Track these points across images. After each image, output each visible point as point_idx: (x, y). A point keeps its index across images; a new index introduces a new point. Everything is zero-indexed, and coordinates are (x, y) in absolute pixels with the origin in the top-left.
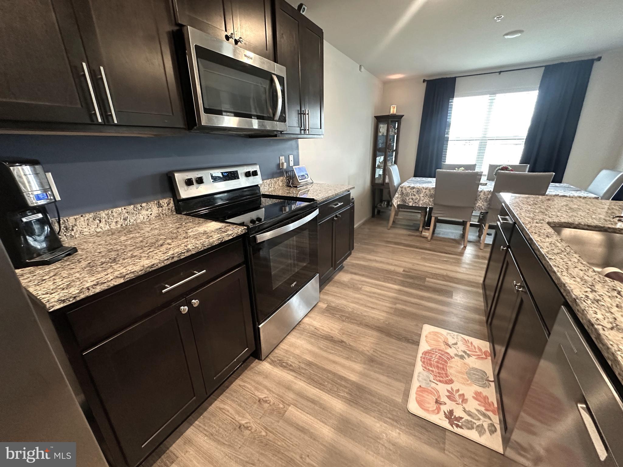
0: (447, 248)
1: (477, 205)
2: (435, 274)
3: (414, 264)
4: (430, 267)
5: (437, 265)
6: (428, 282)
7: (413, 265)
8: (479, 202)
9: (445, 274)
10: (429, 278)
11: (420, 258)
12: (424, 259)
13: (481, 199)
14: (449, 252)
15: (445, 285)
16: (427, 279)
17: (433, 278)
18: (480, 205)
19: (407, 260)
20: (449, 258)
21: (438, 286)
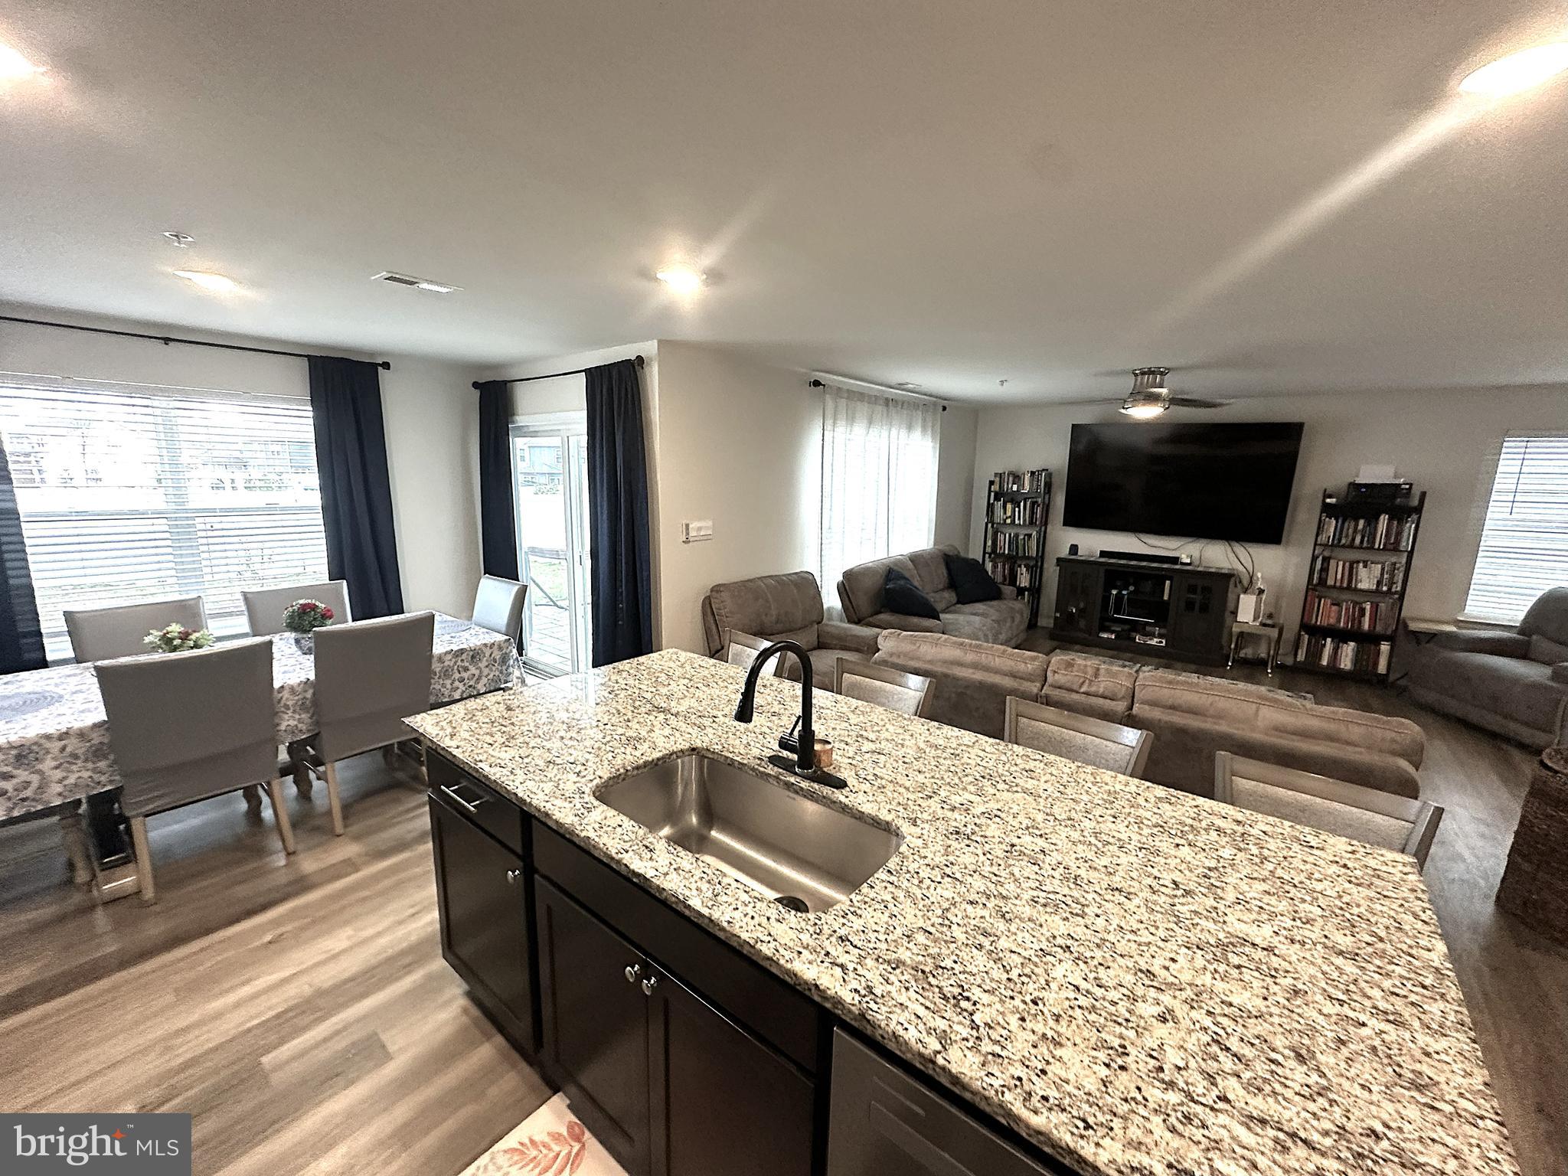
0: (241, 891)
1: (283, 727)
2: (278, 1016)
3: (166, 1043)
4: (237, 1005)
5: (258, 977)
6: (279, 1067)
7: (168, 1049)
8: (286, 717)
9: (307, 990)
10: (267, 1050)
11: (170, 998)
12: (195, 989)
13: (287, 707)
14: (261, 900)
15: (337, 1033)
16: (265, 1060)
17: (282, 1041)
18: (292, 723)
19: (116, 1049)
20: (276, 923)
21: (323, 1054)
